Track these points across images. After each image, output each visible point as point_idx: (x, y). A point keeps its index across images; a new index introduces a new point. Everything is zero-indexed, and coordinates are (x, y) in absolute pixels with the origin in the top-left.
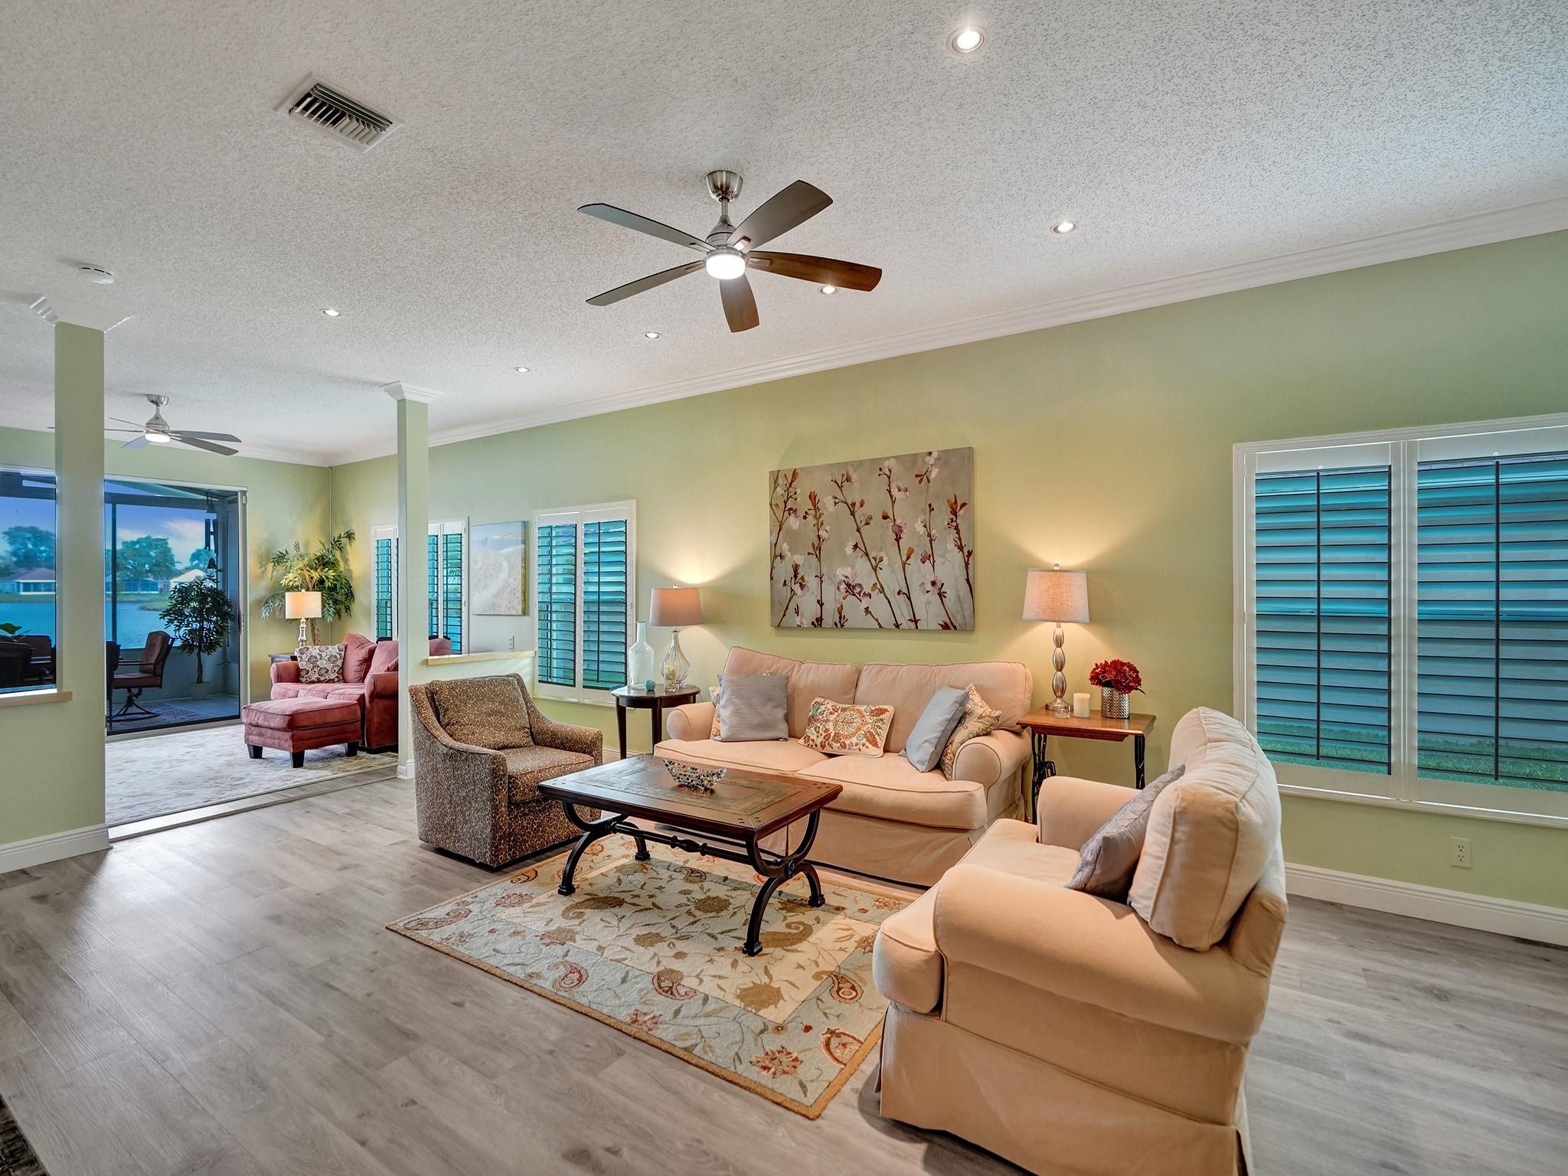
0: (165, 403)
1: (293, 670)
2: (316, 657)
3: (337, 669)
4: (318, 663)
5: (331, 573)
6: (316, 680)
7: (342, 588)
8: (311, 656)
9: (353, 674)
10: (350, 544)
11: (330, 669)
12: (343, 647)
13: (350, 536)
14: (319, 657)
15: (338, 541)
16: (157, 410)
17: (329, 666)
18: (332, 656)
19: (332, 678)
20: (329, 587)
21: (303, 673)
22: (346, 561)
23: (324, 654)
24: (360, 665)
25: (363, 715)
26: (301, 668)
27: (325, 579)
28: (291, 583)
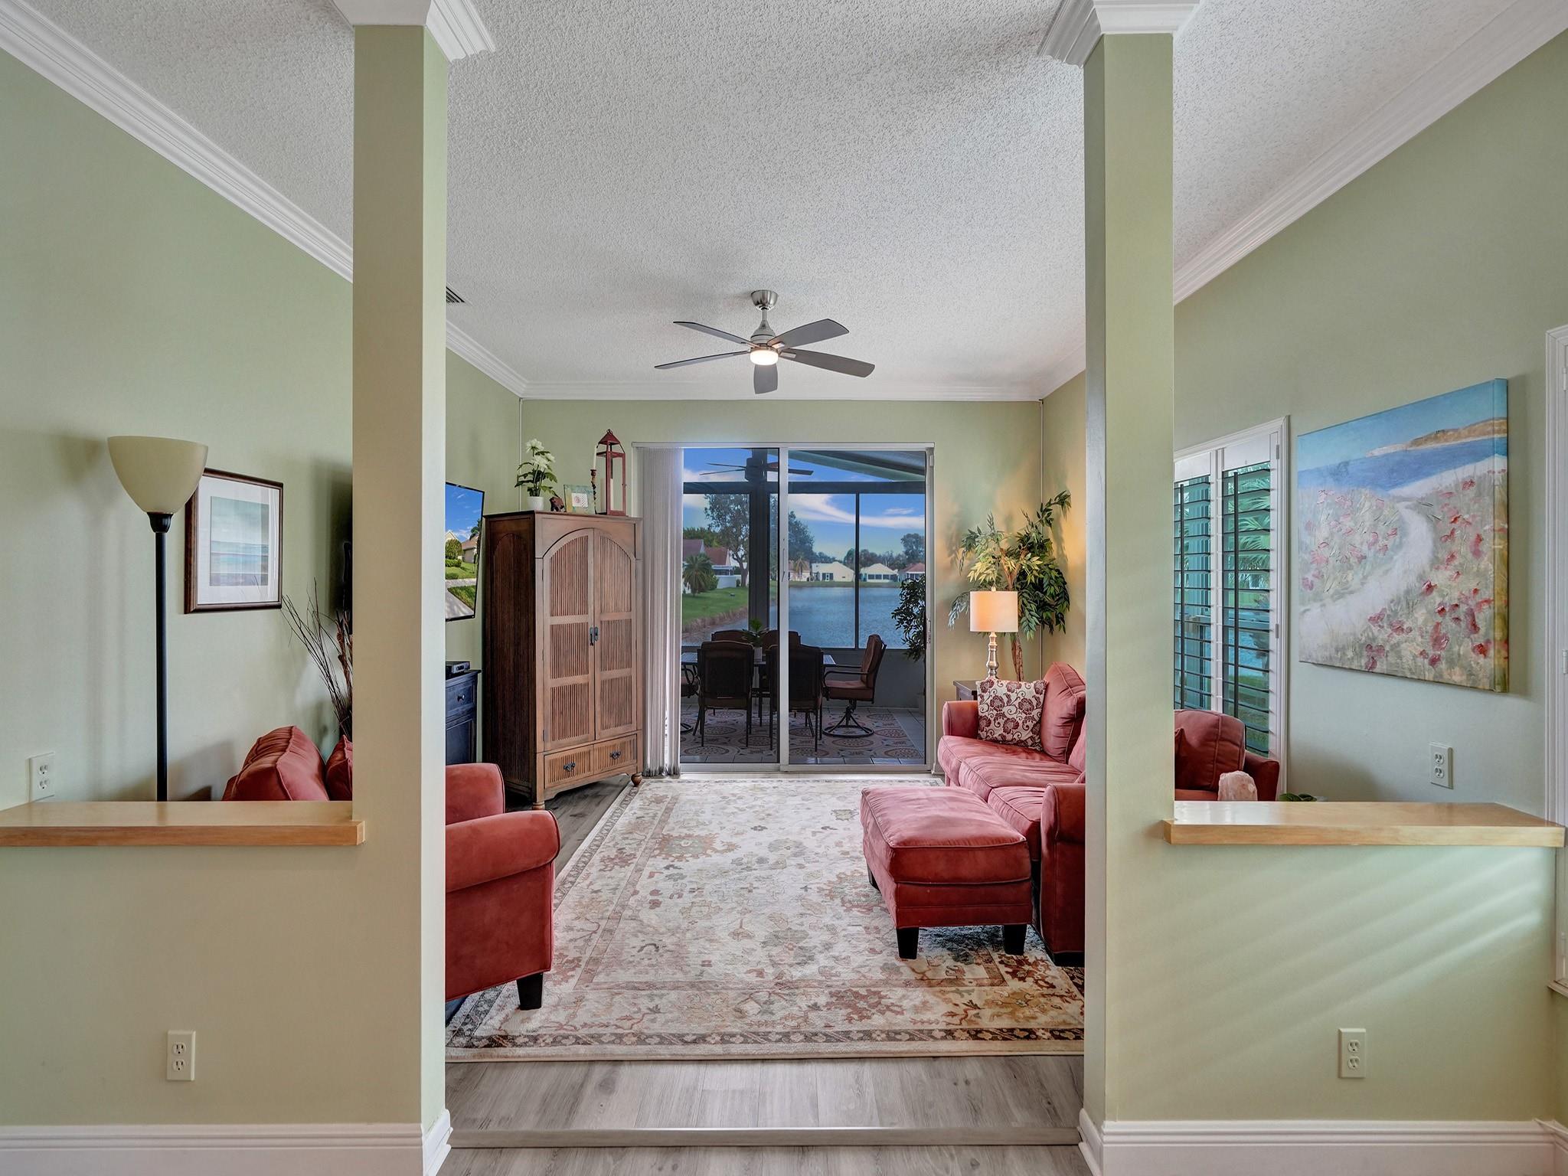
0: (772, 302)
1: (970, 717)
2: (1001, 700)
3: (1030, 724)
4: (1005, 710)
5: (1036, 561)
6: (1000, 738)
7: (1050, 585)
8: (996, 697)
9: (1052, 738)
10: (1065, 513)
11: (1020, 722)
12: (1041, 687)
13: (1063, 500)
14: (1005, 700)
15: (1047, 510)
16: (764, 315)
17: (1020, 717)
18: (1024, 700)
19: (1023, 739)
20: (1031, 583)
21: (983, 723)
22: (1060, 541)
23: (1013, 696)
24: (1064, 725)
25: (1036, 867)
26: (980, 714)
27: (1027, 570)
28: (982, 578)
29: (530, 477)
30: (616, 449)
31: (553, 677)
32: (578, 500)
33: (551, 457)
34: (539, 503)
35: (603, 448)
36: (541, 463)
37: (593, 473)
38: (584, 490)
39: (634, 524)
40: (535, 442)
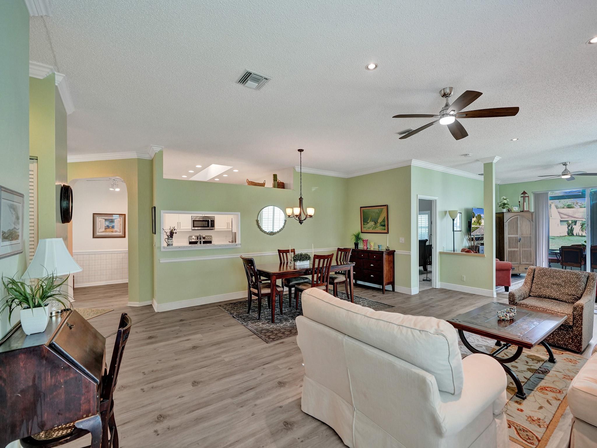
0: (568, 165)
16: (566, 167)
29: (502, 205)
30: (526, 195)
31: (509, 248)
32: (515, 209)
33: (508, 200)
34: (505, 210)
35: (522, 195)
36: (505, 201)
37: (519, 202)
38: (517, 206)
39: (532, 214)
40: (503, 197)
